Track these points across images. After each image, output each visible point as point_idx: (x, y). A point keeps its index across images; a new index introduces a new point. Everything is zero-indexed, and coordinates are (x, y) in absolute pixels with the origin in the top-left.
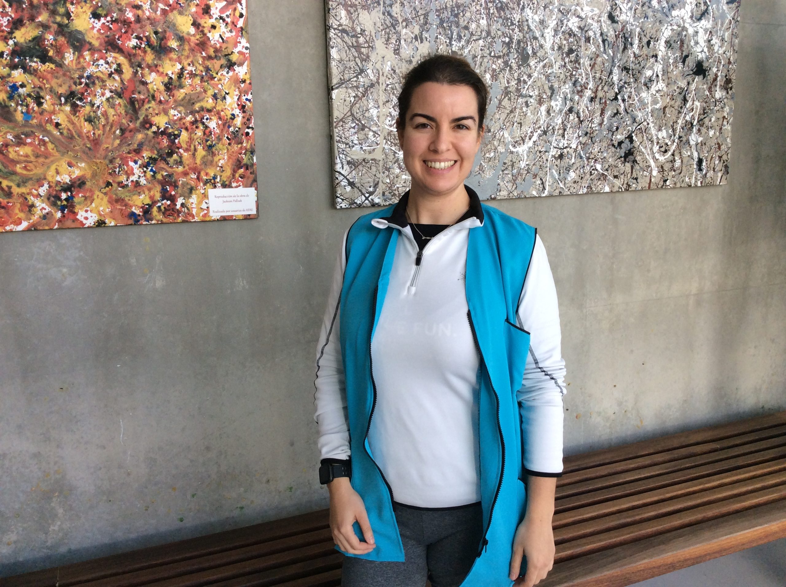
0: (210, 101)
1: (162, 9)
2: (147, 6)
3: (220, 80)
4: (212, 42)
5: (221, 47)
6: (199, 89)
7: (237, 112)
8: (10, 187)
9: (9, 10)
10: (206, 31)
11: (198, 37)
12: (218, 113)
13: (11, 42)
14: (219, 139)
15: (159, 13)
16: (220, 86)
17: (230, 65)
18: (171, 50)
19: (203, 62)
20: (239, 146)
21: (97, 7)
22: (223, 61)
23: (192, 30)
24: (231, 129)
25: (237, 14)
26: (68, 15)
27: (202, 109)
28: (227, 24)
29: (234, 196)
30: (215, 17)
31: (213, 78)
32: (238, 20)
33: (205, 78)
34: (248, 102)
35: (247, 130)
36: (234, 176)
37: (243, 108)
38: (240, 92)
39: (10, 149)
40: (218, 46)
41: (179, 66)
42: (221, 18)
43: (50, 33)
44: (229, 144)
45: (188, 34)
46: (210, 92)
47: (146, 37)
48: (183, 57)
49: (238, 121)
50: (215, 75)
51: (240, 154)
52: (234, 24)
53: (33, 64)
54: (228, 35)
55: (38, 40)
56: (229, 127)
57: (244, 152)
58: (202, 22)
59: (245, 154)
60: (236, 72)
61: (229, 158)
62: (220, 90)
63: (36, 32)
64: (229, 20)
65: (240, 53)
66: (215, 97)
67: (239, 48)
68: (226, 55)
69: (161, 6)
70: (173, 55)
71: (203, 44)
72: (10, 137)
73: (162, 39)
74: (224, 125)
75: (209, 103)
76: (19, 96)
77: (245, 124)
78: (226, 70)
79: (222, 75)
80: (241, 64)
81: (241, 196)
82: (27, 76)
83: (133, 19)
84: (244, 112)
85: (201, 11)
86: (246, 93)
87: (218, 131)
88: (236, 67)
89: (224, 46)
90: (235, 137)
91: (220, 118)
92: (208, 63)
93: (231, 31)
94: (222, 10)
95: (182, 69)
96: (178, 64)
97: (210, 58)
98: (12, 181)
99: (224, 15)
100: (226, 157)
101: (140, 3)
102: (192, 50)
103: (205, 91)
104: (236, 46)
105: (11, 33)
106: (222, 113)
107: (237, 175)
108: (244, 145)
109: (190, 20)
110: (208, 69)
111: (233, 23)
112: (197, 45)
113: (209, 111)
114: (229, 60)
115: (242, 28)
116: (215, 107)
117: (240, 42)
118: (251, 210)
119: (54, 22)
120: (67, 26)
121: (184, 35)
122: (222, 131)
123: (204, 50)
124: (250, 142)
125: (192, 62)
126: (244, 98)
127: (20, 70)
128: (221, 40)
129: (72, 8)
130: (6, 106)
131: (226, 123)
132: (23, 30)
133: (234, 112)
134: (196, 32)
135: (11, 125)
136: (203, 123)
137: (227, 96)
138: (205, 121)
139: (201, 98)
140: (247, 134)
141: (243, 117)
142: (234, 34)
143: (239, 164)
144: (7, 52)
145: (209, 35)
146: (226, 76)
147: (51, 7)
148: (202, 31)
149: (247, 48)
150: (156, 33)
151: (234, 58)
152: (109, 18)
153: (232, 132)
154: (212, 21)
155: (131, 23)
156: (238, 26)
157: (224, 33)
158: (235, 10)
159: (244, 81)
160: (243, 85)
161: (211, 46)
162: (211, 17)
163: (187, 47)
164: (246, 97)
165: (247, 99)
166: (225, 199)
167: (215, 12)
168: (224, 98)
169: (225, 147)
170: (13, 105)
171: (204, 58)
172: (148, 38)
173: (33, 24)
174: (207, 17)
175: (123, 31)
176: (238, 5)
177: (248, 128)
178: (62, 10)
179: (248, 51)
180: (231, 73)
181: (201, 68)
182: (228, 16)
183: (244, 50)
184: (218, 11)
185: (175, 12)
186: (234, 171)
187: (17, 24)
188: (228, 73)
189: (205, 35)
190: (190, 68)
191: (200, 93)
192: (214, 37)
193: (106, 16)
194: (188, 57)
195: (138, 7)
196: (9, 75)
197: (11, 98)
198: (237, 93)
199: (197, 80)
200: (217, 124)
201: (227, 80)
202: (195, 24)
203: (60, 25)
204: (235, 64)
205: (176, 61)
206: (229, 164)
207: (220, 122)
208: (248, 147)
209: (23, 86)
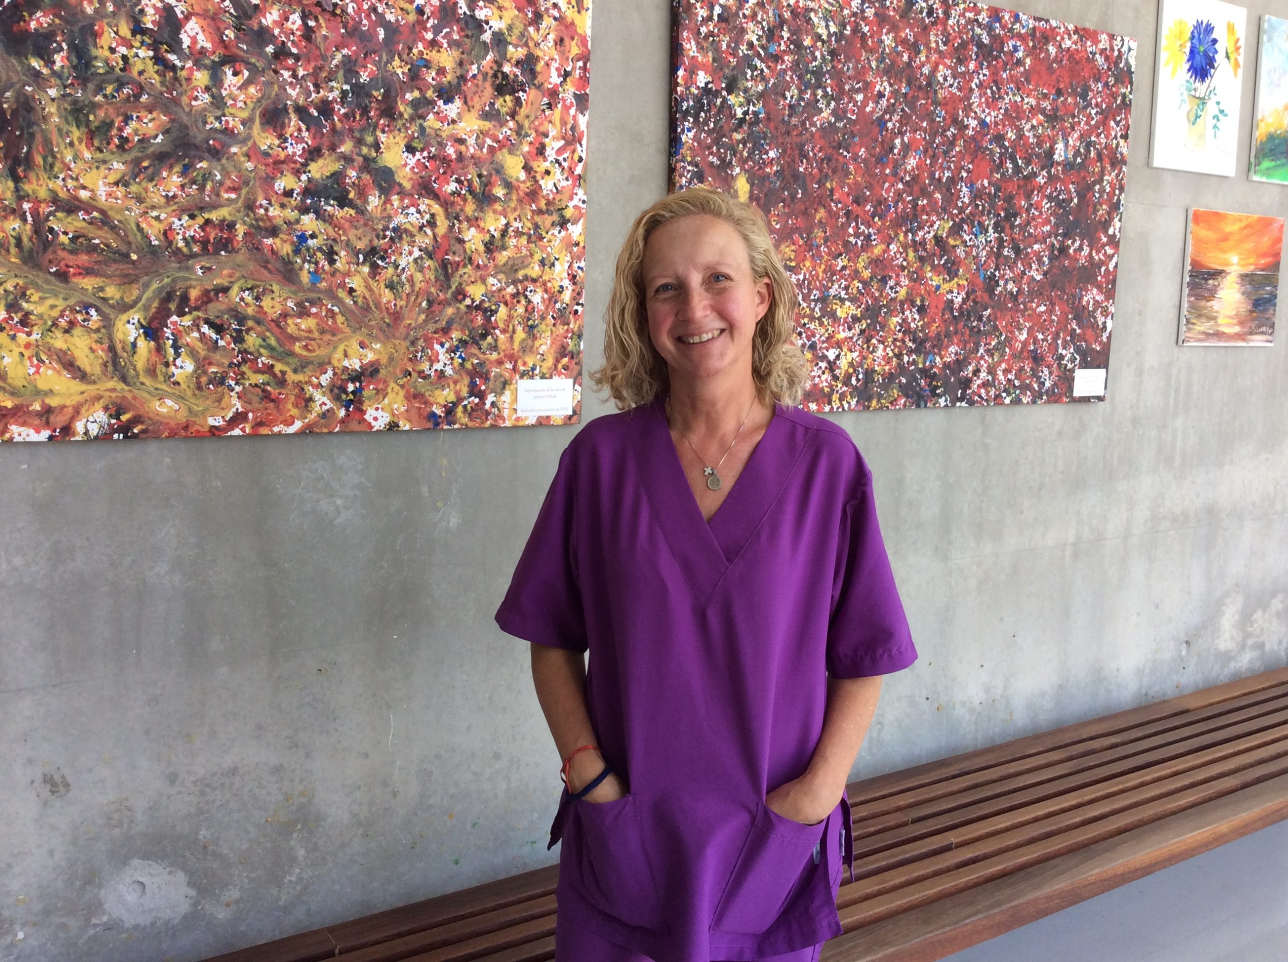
0: (537, 268)
1: (489, 146)
2: (471, 141)
3: (550, 241)
4: (545, 192)
5: (554, 199)
6: (524, 251)
7: (566, 283)
8: (283, 373)
9: (305, 134)
10: (538, 177)
11: (528, 184)
12: (544, 284)
13: (304, 177)
14: (543, 318)
15: (485, 150)
16: (549, 249)
17: (563, 223)
18: (497, 199)
19: (532, 217)
20: (566, 327)
21: (413, 138)
22: (555, 217)
23: (523, 175)
24: (558, 305)
25: (576, 158)
26: (377, 146)
27: (526, 278)
28: (563, 169)
29: (548, 390)
30: (550, 159)
31: (541, 238)
32: (577, 165)
33: (533, 239)
34: (579, 271)
35: (576, 307)
36: (556, 366)
37: (573, 278)
38: (572, 258)
39: (290, 321)
40: (551, 197)
41: (504, 221)
42: (557, 161)
43: (353, 168)
44: (554, 325)
45: (518, 180)
46: (538, 257)
47: (468, 181)
48: (509, 210)
49: (567, 296)
50: (544, 234)
51: (566, 338)
52: (571, 170)
53: (329, 208)
54: (564, 183)
55: (337, 177)
56: (556, 302)
57: (570, 335)
58: (534, 165)
59: (571, 338)
60: (570, 231)
61: (553, 343)
62: (549, 255)
63: (337, 166)
64: (565, 164)
65: (575, 207)
66: (542, 262)
67: (575, 201)
68: (559, 210)
69: (489, 141)
70: (498, 207)
71: (534, 194)
72: (290, 304)
73: (486, 185)
74: (550, 299)
75: (535, 270)
76: (308, 250)
77: (574, 299)
78: (558, 228)
79: (553, 234)
80: (575, 222)
81: (557, 390)
82: (320, 223)
83: (454, 157)
84: (574, 284)
85: (535, 151)
86: (579, 259)
87: (542, 307)
88: (569, 225)
89: (558, 197)
90: (562, 317)
91: (546, 291)
92: (537, 219)
93: (567, 179)
94: (560, 151)
95: (508, 225)
96: (502, 218)
97: (540, 212)
98: (287, 364)
99: (561, 158)
100: (549, 342)
101: (464, 137)
102: (520, 201)
103: (532, 255)
104: (571, 199)
105: (305, 165)
106: (549, 285)
107: (560, 366)
108: (571, 326)
109: (520, 162)
110: (536, 227)
111: (570, 168)
112: (527, 194)
113: (534, 281)
114: (563, 217)
115: (579, 175)
116: (541, 277)
117: (576, 194)
118: (567, 409)
119: (359, 155)
120: (374, 160)
121: (513, 180)
122: (547, 307)
123: (534, 202)
124: (578, 323)
125: (519, 216)
126: (576, 265)
127: (312, 216)
128: (555, 190)
129: (383, 137)
130: (291, 263)
131: (552, 298)
132: (321, 162)
133: (562, 284)
134: (527, 177)
135: (293, 288)
136: (526, 297)
137: (557, 263)
138: (528, 293)
139: (526, 263)
140: (576, 312)
141: (573, 290)
142: (570, 182)
143: (563, 351)
144: (297, 190)
145: (542, 182)
146: (556, 237)
147: (357, 134)
148: (534, 177)
149: (584, 202)
150: (480, 176)
151: (568, 213)
152: (425, 154)
153: (559, 309)
154: (546, 165)
155: (451, 161)
156: (576, 173)
157: (559, 180)
158: (574, 152)
159: (577, 244)
160: (575, 249)
161: (543, 197)
162: (545, 159)
163: (514, 197)
164: (578, 264)
165: (579, 268)
166: (537, 394)
167: (550, 153)
168: (553, 265)
169: (549, 329)
170: (299, 261)
171: (533, 211)
172: (470, 182)
173: (334, 155)
174: (541, 159)
175: (441, 171)
176: (578, 145)
177: (578, 304)
178: (370, 139)
179: (584, 206)
180: (563, 233)
181: (529, 225)
182: (565, 160)
183: (581, 204)
184: (554, 152)
185: (505, 151)
186: (557, 361)
187: (313, 154)
188: (560, 232)
189: (537, 182)
190: (516, 224)
191: (525, 257)
192: (547, 185)
193: (422, 150)
194: (515, 210)
195: (462, 141)
196: (298, 221)
197: (297, 252)
198: (569, 258)
199: (524, 240)
200: (542, 298)
201: (558, 241)
202: (527, 168)
203: (366, 159)
204: (568, 221)
205: (501, 214)
206: (552, 351)
207: (546, 296)
208: (576, 329)
209: (313, 236)
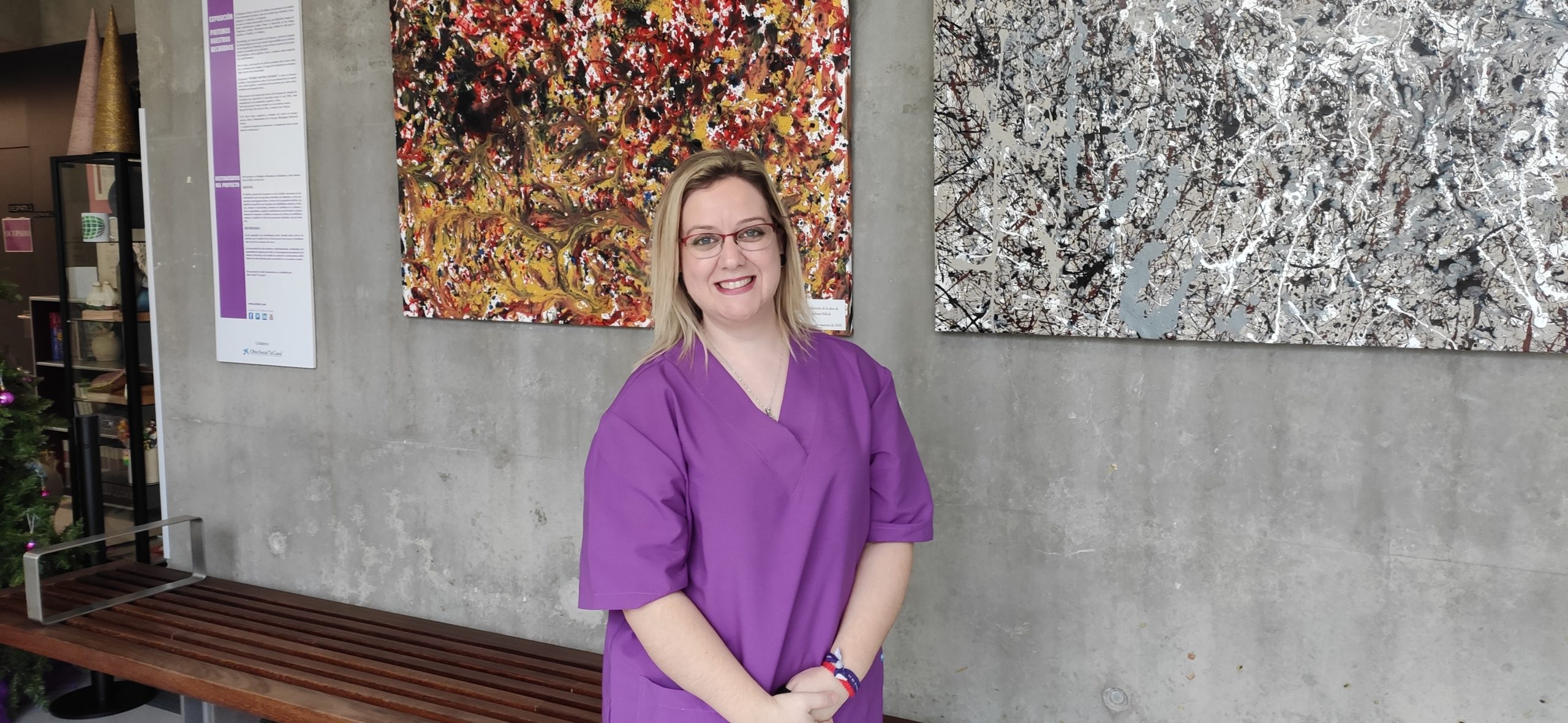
0: (806, 204)
1: (766, 112)
2: (753, 111)
3: (816, 181)
4: (811, 142)
5: (818, 146)
6: (795, 191)
7: (831, 215)
8: (639, 286)
9: (649, 125)
10: (805, 130)
11: (797, 137)
12: (813, 217)
13: (648, 155)
14: (812, 245)
15: (763, 116)
16: (815, 188)
17: (827, 165)
18: (773, 152)
19: (801, 163)
20: (832, 252)
21: (713, 116)
22: (820, 161)
23: (792, 131)
24: (825, 234)
25: (836, 109)
26: (690, 126)
27: (798, 213)
28: (825, 120)
29: (824, 307)
30: (814, 114)
31: (809, 179)
32: (837, 115)
33: (803, 180)
34: (843, 204)
35: (840, 235)
36: (824, 285)
37: (837, 210)
38: (835, 194)
39: (642, 252)
40: (816, 144)
41: (778, 169)
42: (820, 115)
43: (676, 144)
44: (822, 250)
45: (788, 135)
46: (806, 194)
47: (751, 141)
48: (782, 159)
49: (832, 226)
50: (811, 176)
51: (833, 261)
52: (832, 121)
53: (662, 173)
54: (826, 132)
55: (669, 150)
56: (823, 231)
57: (836, 259)
58: (801, 121)
59: (837, 261)
60: (832, 171)
61: (821, 266)
62: (815, 192)
63: (666, 144)
64: (827, 117)
65: (837, 150)
66: (810, 199)
67: (837, 145)
68: (823, 154)
69: (765, 109)
70: (773, 158)
71: (801, 145)
72: (643, 240)
73: (765, 143)
74: (817, 229)
75: (804, 205)
76: (651, 203)
77: (838, 228)
78: (823, 170)
79: (818, 175)
80: (837, 163)
81: (830, 307)
82: (657, 184)
83: (741, 125)
84: (838, 215)
85: (801, 110)
86: (842, 194)
87: (811, 236)
88: (832, 167)
89: (822, 144)
90: (828, 244)
91: (814, 222)
92: (805, 164)
93: (829, 128)
94: (822, 107)
95: (781, 171)
96: (777, 166)
97: (807, 158)
99: (823, 112)
100: (817, 265)
101: (748, 108)
102: (791, 151)
103: (801, 194)
104: (833, 144)
105: (649, 146)
106: (816, 217)
107: (828, 285)
108: (837, 251)
109: (791, 120)
110: (804, 170)
111: (831, 119)
112: (796, 145)
113: (804, 215)
114: (826, 160)
115: (840, 124)
116: (809, 211)
117: (837, 140)
118: (840, 325)
119: (680, 134)
120: (689, 136)
121: (784, 136)
122: (815, 236)
123: (802, 151)
124: (843, 248)
125: (790, 164)
126: (839, 199)
127: (653, 180)
128: (819, 139)
129: (694, 119)
130: (642, 213)
131: (820, 227)
132: (658, 142)
133: (828, 216)
134: (796, 132)
135: (644, 230)
136: (797, 228)
137: (822, 198)
138: (799, 225)
139: (797, 201)
140: (841, 239)
141: (837, 221)
142: (832, 130)
143: (830, 273)
144: (645, 164)
145: (808, 134)
146: (822, 175)
147: (678, 120)
148: (802, 131)
149: (844, 145)
150: (760, 136)
151: (830, 157)
152: (722, 126)
153: (826, 238)
154: (812, 119)
155: (739, 128)
156: (837, 122)
157: (822, 131)
158: (834, 104)
159: (840, 182)
160: (838, 186)
161: (809, 145)
162: (810, 115)
163: (786, 149)
164: (841, 198)
165: (842, 201)
167: (814, 109)
168: (819, 200)
169: (817, 254)
170: (646, 211)
171: (801, 158)
172: (752, 142)
173: (665, 137)
174: (806, 115)
175: (732, 137)
176: (838, 99)
177: (842, 232)
178: (686, 122)
179: (845, 148)
180: (827, 173)
181: (798, 170)
182: (827, 113)
183: (841, 148)
184: (817, 108)
185: (778, 113)
186: (825, 281)
187: (653, 139)
188: (824, 173)
189: (803, 134)
190: (789, 170)
191: (796, 195)
192: (812, 137)
193: (719, 124)
194: (787, 158)
195: (746, 113)
196: (645, 185)
197: (645, 205)
198: (832, 194)
199: (795, 182)
200: (811, 228)
201: (823, 180)
202: (796, 125)
203: (684, 136)
204: (831, 163)
205: (776, 163)
206: (821, 272)
207: (814, 227)
208: (841, 254)
209: (654, 194)
